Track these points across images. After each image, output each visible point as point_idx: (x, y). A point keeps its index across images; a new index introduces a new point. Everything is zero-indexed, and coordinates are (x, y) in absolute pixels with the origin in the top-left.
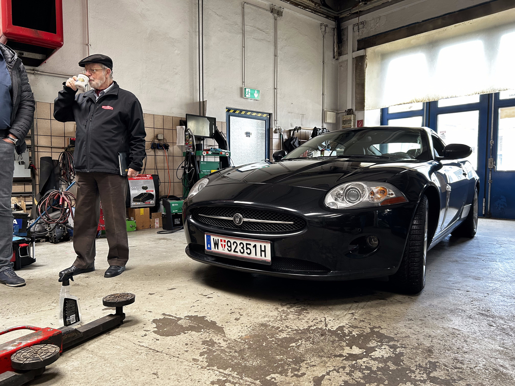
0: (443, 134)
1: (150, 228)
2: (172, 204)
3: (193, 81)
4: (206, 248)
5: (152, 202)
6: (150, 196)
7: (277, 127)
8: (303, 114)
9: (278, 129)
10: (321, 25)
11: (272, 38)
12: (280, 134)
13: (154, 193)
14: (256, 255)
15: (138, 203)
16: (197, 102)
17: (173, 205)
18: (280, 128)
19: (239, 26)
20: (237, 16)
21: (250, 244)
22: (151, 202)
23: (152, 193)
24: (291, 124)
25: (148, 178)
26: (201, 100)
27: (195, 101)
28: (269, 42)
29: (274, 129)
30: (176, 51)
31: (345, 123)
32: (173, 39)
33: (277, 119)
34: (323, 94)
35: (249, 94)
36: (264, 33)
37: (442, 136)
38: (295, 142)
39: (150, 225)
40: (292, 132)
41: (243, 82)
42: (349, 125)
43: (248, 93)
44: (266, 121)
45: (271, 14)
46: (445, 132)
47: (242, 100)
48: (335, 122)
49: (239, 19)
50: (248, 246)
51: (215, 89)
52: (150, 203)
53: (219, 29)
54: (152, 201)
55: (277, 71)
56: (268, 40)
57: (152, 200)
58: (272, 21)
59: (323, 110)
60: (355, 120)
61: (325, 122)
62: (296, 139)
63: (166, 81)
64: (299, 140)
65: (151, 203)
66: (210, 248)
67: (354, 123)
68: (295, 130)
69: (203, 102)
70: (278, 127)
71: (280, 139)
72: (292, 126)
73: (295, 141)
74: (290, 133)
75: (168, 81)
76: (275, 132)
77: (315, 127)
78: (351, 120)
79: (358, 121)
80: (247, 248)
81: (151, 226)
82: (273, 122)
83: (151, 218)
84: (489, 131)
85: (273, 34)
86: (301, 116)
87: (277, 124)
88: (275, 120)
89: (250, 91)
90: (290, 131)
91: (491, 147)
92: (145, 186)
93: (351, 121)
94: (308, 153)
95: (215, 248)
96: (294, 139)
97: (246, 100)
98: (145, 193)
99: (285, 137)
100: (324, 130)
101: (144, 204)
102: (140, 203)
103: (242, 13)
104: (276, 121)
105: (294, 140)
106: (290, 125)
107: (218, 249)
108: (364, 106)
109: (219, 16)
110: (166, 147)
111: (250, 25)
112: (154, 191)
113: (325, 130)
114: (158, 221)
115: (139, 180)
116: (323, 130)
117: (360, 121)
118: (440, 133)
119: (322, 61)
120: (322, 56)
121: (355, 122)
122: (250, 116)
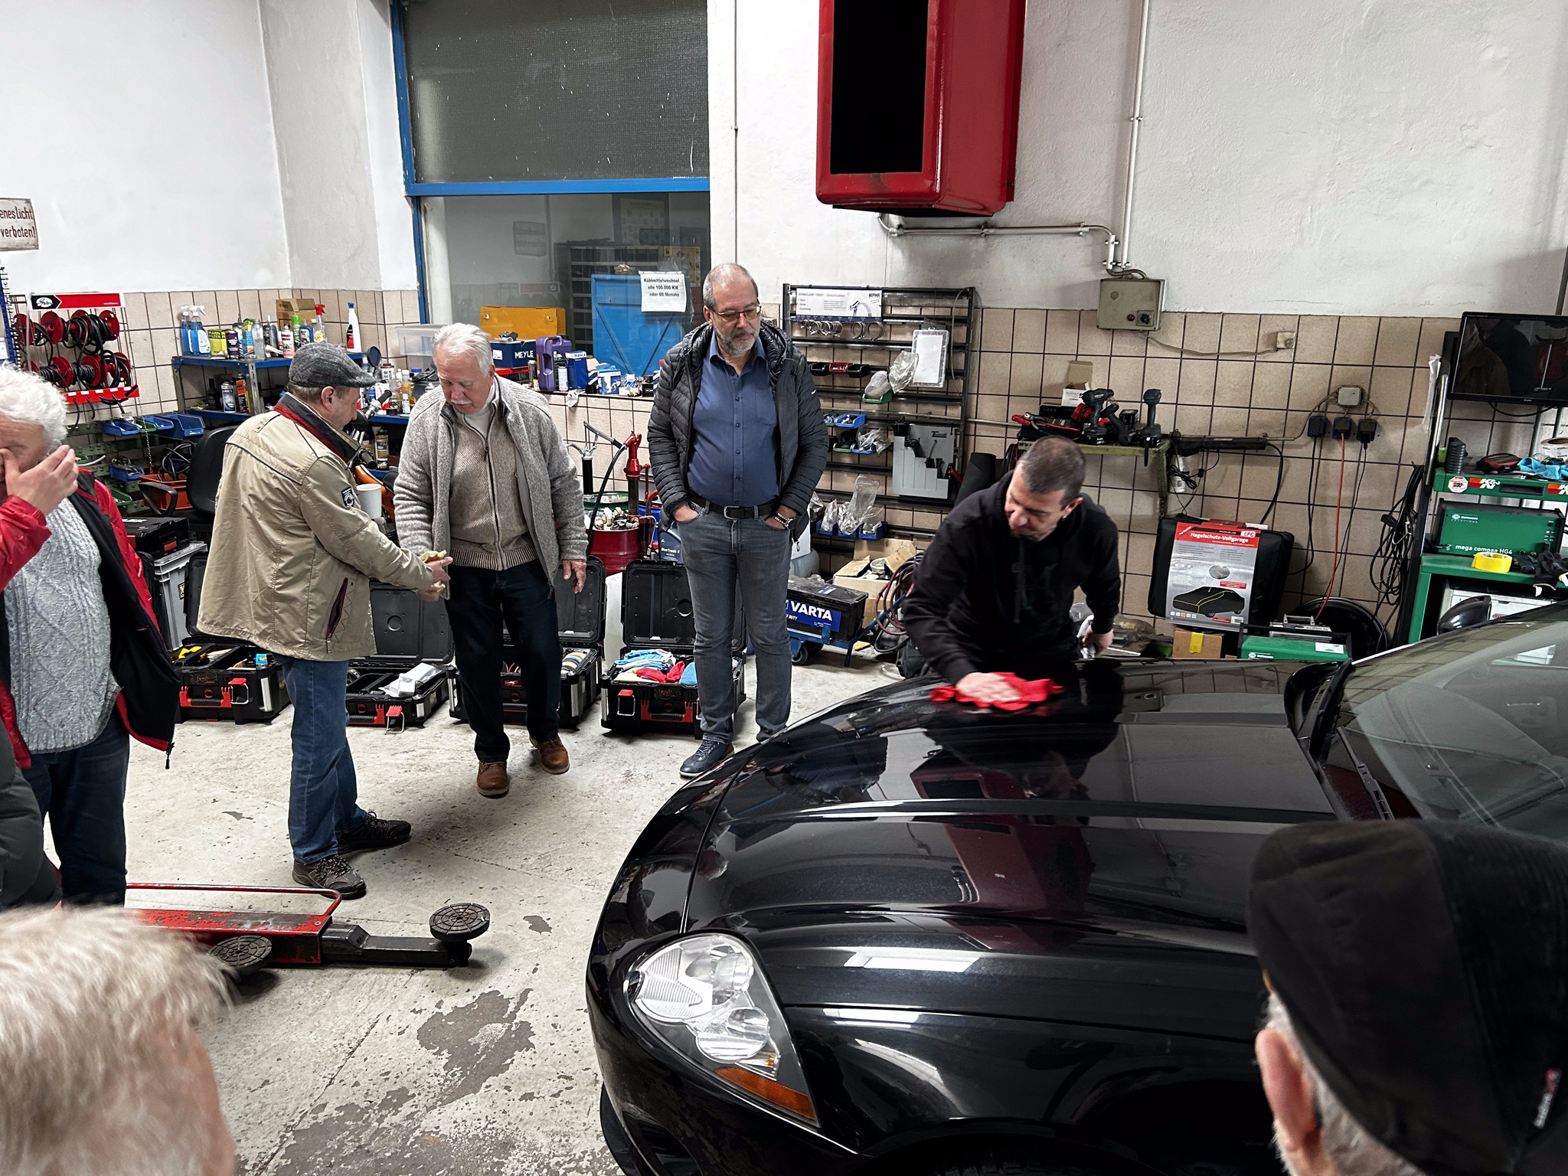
6: (1231, 600)
13: (1246, 593)
15: (1189, 615)
22: (1233, 618)
23: (1238, 591)
25: (1243, 541)
30: (1489, 54)
52: (1229, 620)
54: (1236, 618)
57: (1236, 613)
63: (1417, 184)
65: (1232, 621)
75: (1427, 183)
92: (1222, 565)
98: (1216, 589)
101: (1212, 619)
102: (1194, 616)
110: (1366, 434)
115: (1210, 545)
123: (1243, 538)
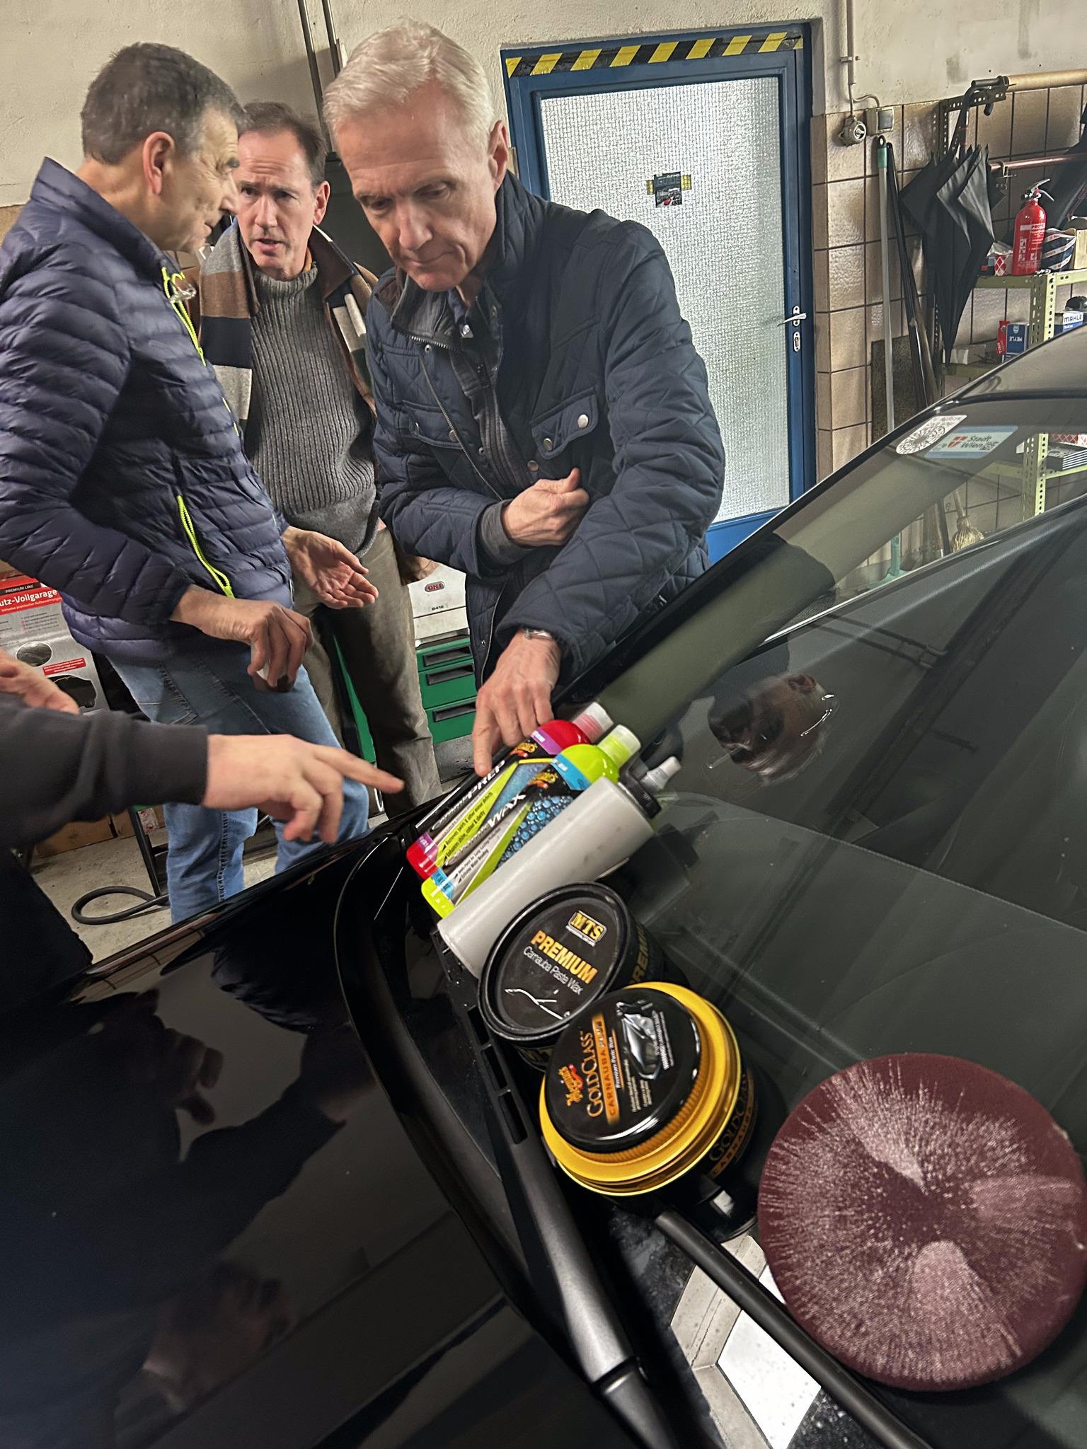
1: (115, 836)
7: (851, 102)
9: (858, 114)
12: (877, 146)
13: (88, 671)
16: (297, 63)
18: (872, 104)
23: (75, 673)
24: (949, 62)
26: (320, 42)
29: (832, 123)
33: (850, 53)
38: (965, 183)
40: (954, 117)
44: (780, 77)
62: (973, 162)
64: (994, 167)
68: (968, 101)
70: (864, 98)
71: (876, 175)
72: (954, 71)
73: (969, 175)
74: (943, 125)
76: (843, 139)
81: (117, 827)
82: (828, 76)
87: (851, 83)
88: (839, 62)
90: (943, 107)
94: (1046, 247)
96: (961, 162)
99: (914, 151)
104: (846, 67)
105: (959, 175)
106: (945, 68)
112: (89, 663)
122: (674, 64)
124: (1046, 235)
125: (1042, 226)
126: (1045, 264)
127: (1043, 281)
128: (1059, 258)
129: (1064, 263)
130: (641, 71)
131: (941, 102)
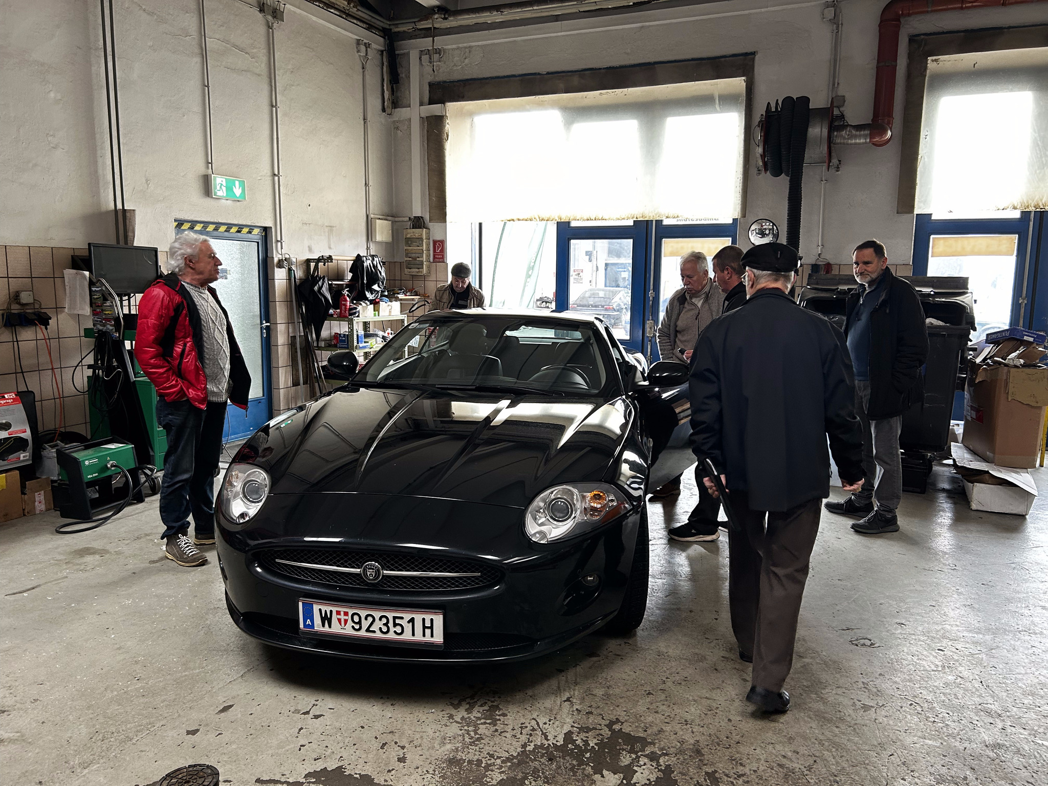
0: (579, 274)
1: (24, 515)
2: (84, 461)
3: (95, 162)
4: (301, 626)
5: (24, 457)
6: (18, 444)
7: (282, 255)
8: (331, 226)
9: (284, 258)
10: (358, 42)
11: (262, 67)
12: (290, 270)
13: (27, 435)
14: (413, 635)
16: (108, 212)
17: (87, 463)
18: (287, 256)
19: (194, 38)
20: (188, 15)
21: (402, 618)
22: (22, 456)
23: (22, 435)
24: (309, 247)
25: (10, 401)
26: (119, 206)
27: (103, 209)
28: (259, 75)
29: (276, 260)
30: (52, 95)
31: (409, 242)
32: (43, 64)
33: (281, 239)
34: (366, 184)
35: (224, 189)
36: (247, 55)
37: (577, 277)
38: (322, 287)
39: (24, 510)
40: (313, 265)
41: (208, 163)
42: (418, 248)
43: (221, 187)
44: (258, 243)
45: (260, 15)
46: (582, 272)
47: (208, 200)
48: (389, 239)
49: (190, 22)
50: (398, 621)
51: (147, 181)
52: (20, 458)
53: (150, 43)
54: (24, 455)
55: (277, 138)
56: (257, 71)
57: (24, 451)
58: (262, 29)
59: (367, 216)
60: (429, 239)
61: (373, 240)
62: (323, 281)
63: (31, 165)
64: (330, 282)
65: (22, 458)
66: (312, 626)
67: (428, 245)
68: (318, 260)
69: (124, 211)
70: (285, 254)
71: (290, 279)
73: (323, 284)
74: (308, 267)
75: (36, 165)
76: (280, 266)
77: (359, 255)
78: (422, 239)
79: (435, 242)
80: (395, 625)
81: (26, 511)
82: (274, 244)
83: (23, 493)
84: (648, 275)
85: (264, 59)
86: (327, 230)
87: (282, 248)
88: (277, 241)
89: (224, 184)
90: (308, 261)
91: (651, 302)
92: (4, 421)
93: (422, 241)
94: (350, 309)
95: (323, 626)
96: (320, 280)
97: (217, 201)
98: (6, 439)
99: (299, 274)
100: (375, 259)
101: (5, 462)
103: (200, 9)
104: (279, 243)
105: (320, 283)
106: (307, 249)
107: (330, 627)
108: (445, 214)
109: (149, 14)
110: (43, 320)
111: (217, 36)
112: (28, 430)
113: (377, 259)
114: (42, 497)
116: (373, 259)
117: (439, 241)
118: (574, 271)
119: (362, 118)
120: (362, 107)
121: (429, 242)
122: (226, 233)
123: (8, 399)
124: (350, 306)
125: (348, 303)
126: (351, 314)
127: (352, 320)
128: (355, 313)
129: (357, 315)
130: (215, 233)
131: (307, 259)
